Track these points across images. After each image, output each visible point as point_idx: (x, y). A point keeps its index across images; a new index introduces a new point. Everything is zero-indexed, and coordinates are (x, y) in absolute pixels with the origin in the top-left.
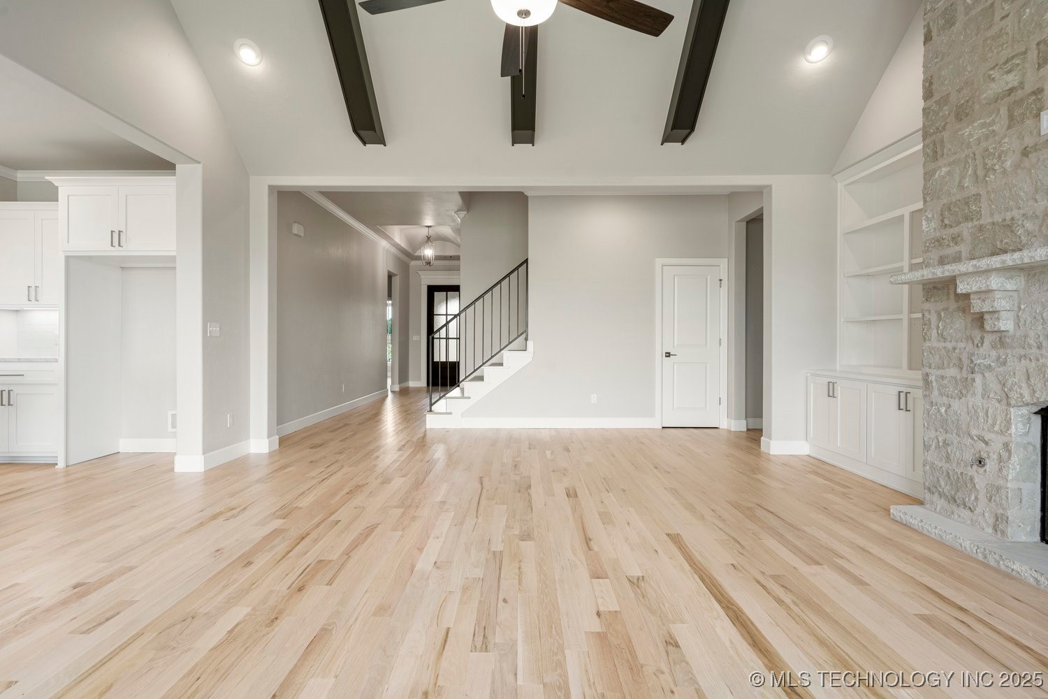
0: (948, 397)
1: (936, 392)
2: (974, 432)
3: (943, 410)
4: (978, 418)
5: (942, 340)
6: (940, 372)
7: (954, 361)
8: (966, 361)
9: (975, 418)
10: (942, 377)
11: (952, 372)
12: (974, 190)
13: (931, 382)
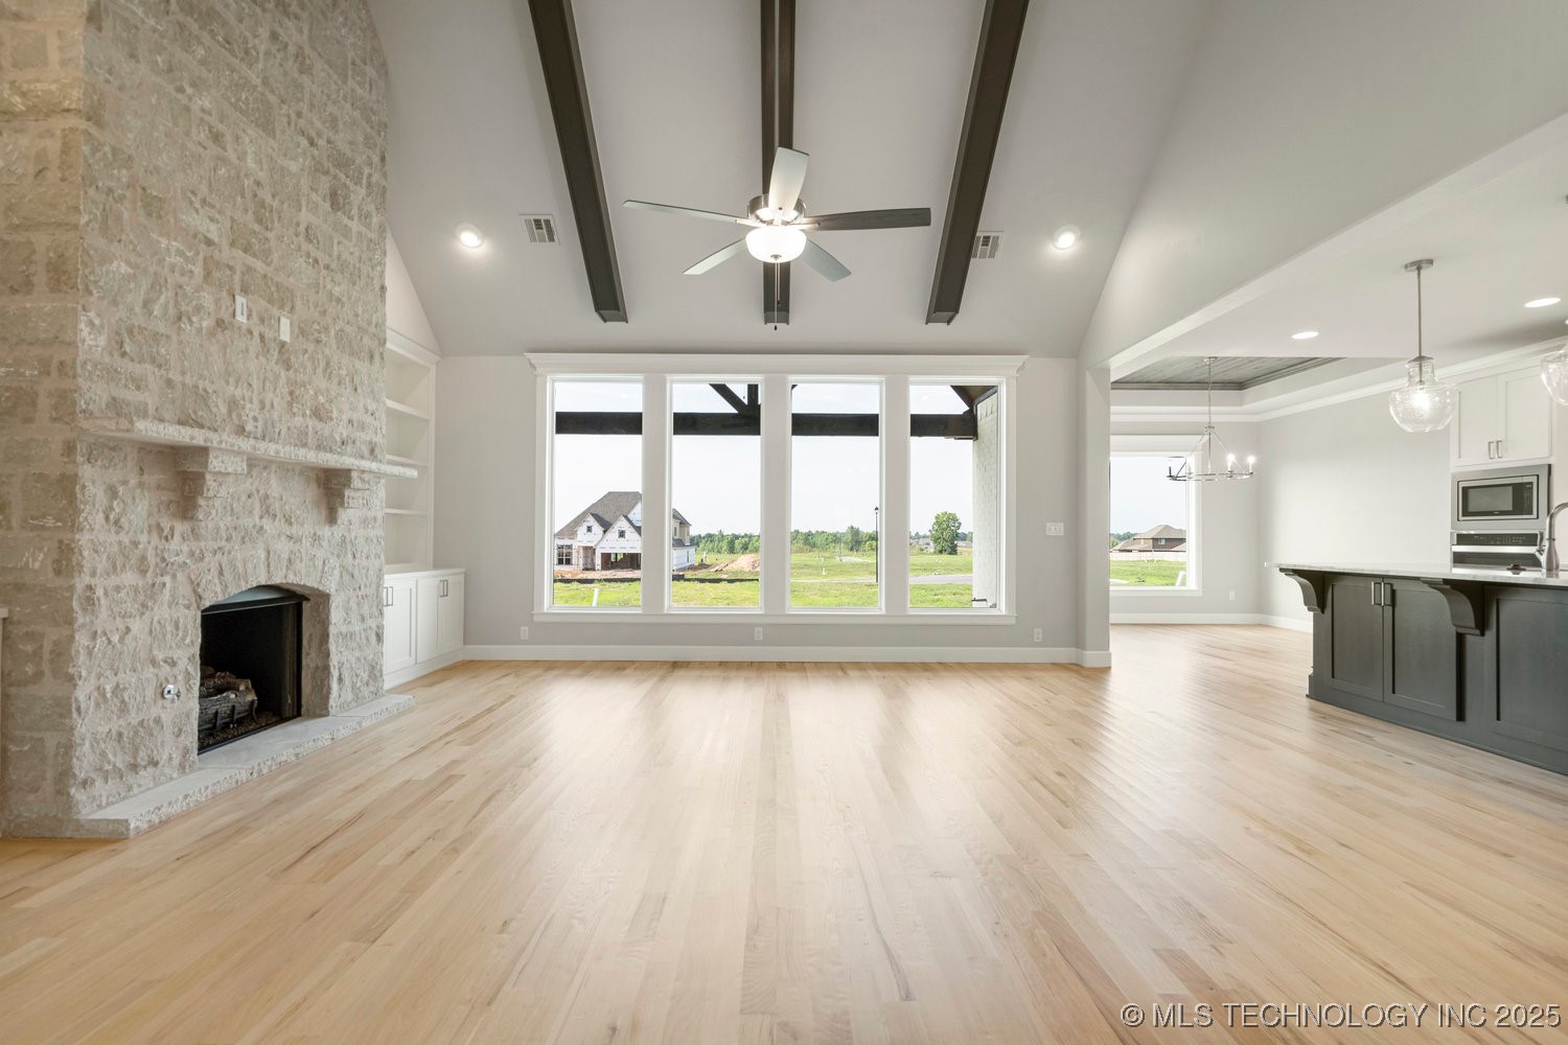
0: (124, 617)
1: (104, 613)
2: (160, 656)
3: (115, 638)
4: (164, 636)
5: (113, 529)
6: (114, 581)
7: (133, 562)
8: (152, 560)
9: (161, 637)
10: (118, 589)
11: (129, 578)
12: (162, 328)
13: (98, 599)
